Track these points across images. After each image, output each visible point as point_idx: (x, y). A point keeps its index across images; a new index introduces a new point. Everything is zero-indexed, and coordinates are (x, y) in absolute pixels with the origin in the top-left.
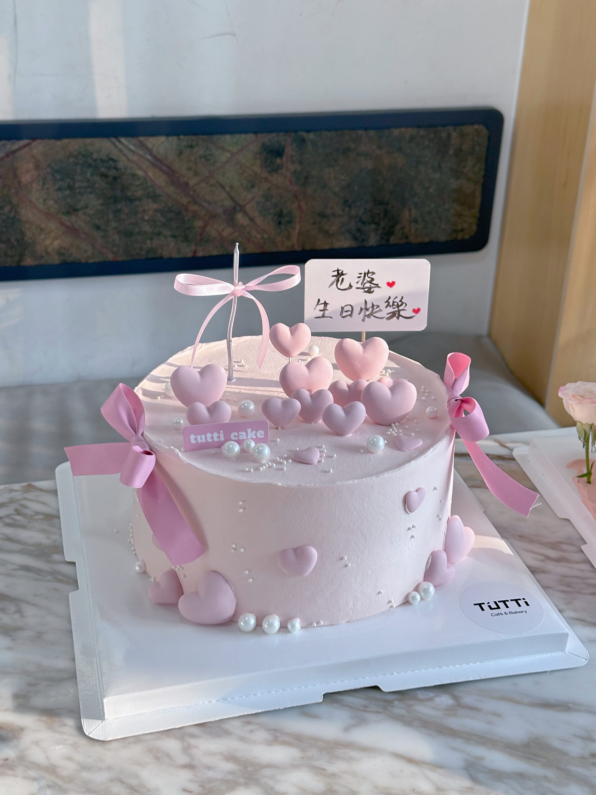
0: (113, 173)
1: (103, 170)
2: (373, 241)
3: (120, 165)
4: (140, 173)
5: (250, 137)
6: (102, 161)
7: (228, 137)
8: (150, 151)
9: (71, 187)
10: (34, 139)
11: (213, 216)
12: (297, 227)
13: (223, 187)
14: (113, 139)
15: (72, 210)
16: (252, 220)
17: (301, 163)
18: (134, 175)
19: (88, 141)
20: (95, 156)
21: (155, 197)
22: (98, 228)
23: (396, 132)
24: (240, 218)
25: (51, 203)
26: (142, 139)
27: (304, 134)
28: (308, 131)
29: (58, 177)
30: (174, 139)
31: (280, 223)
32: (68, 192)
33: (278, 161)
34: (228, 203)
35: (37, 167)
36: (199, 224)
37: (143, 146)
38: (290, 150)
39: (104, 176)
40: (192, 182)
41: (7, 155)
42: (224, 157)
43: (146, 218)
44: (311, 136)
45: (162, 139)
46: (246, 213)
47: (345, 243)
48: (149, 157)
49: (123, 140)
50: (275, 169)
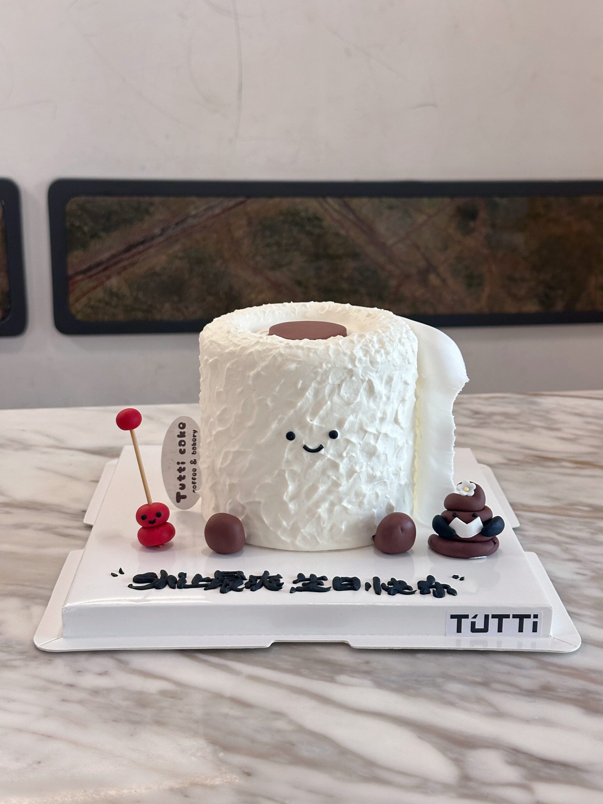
0: (317, 231)
1: (308, 228)
2: (559, 306)
3: (325, 224)
4: (343, 232)
5: (447, 200)
6: (309, 219)
7: (425, 201)
8: (353, 211)
9: (278, 244)
10: (249, 196)
11: (407, 277)
12: (487, 290)
13: (418, 248)
14: (321, 199)
15: (276, 266)
16: (444, 281)
17: (493, 226)
18: (337, 235)
19: (298, 200)
20: (303, 214)
21: (355, 256)
22: (299, 283)
23: (585, 200)
24: (433, 279)
25: (258, 258)
26: (347, 199)
27: (497, 199)
28: (502, 196)
29: (268, 233)
30: (376, 200)
31: (470, 286)
32: (275, 248)
33: (472, 224)
34: (422, 264)
35: (250, 223)
36: (393, 283)
37: (347, 206)
38: (483, 215)
39: (309, 234)
40: (390, 242)
41: (224, 211)
42: (421, 219)
43: (345, 275)
44: (504, 201)
45: (365, 200)
46: (438, 275)
47: (532, 307)
48: (351, 217)
49: (330, 200)
50: (468, 232)
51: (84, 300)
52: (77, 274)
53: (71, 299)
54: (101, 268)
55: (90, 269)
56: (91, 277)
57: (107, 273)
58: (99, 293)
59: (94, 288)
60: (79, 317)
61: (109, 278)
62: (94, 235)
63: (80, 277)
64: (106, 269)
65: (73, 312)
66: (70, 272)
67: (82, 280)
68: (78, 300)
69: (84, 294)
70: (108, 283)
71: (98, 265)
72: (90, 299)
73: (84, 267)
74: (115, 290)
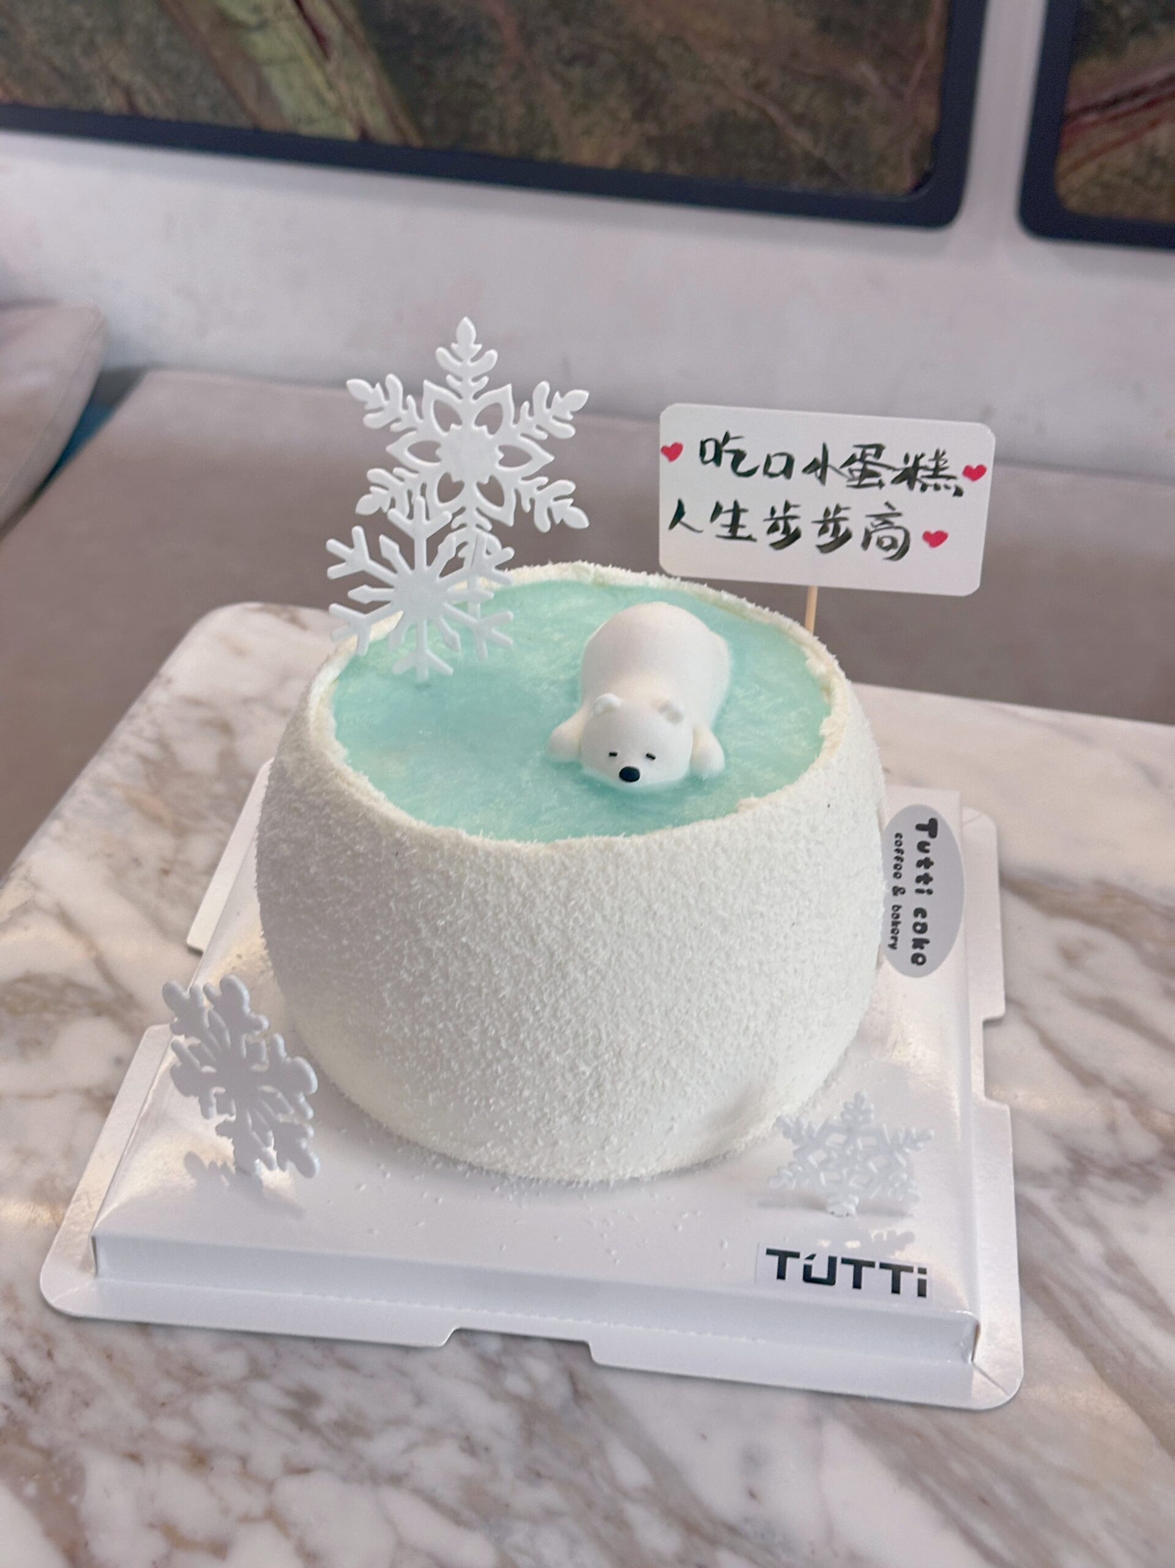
51: (1090, 168)
52: (1086, 110)
53: (1064, 162)
54: (1141, 101)
55: (1115, 101)
56: (1115, 118)
57: (1153, 113)
58: (1127, 156)
59: (1119, 144)
60: (1073, 203)
61: (1154, 124)
62: (1141, 27)
63: (1091, 117)
64: (1149, 105)
65: (1063, 188)
66: (1073, 105)
67: (1095, 124)
68: (1076, 166)
69: (1092, 155)
70: (1149, 138)
71: (1136, 94)
72: (1102, 167)
73: (1106, 96)
74: (1161, 152)
